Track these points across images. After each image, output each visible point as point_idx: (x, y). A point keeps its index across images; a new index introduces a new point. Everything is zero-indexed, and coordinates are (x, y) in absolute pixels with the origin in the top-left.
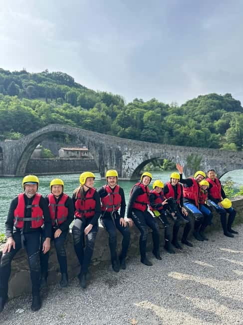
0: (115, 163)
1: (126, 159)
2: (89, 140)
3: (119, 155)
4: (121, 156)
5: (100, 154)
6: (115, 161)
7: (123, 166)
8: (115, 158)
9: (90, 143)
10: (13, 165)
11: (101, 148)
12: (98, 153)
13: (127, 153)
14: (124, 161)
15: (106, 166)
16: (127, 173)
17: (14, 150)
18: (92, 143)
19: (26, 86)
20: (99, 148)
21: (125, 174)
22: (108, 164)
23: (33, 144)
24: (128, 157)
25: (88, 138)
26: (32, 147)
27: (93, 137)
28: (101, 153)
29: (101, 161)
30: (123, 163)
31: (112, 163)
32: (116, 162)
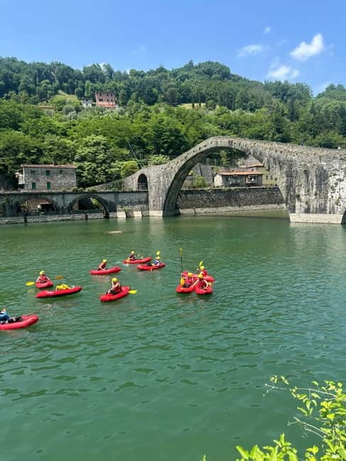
0: (314, 190)
1: (336, 184)
2: (270, 156)
3: (323, 177)
4: (327, 178)
5: (288, 177)
6: (315, 186)
7: (329, 194)
8: (315, 182)
9: (272, 159)
10: (161, 198)
11: (290, 166)
12: (284, 175)
13: (338, 173)
14: (332, 188)
15: (298, 196)
16: (336, 206)
17: (161, 179)
18: (274, 159)
19: (166, 90)
20: (285, 168)
21: (333, 207)
22: (302, 192)
23: (185, 169)
24: (341, 180)
25: (267, 152)
26: (184, 173)
27: (276, 151)
28: (290, 175)
29: (289, 187)
30: (330, 190)
31: (308, 191)
32: (317, 188)
